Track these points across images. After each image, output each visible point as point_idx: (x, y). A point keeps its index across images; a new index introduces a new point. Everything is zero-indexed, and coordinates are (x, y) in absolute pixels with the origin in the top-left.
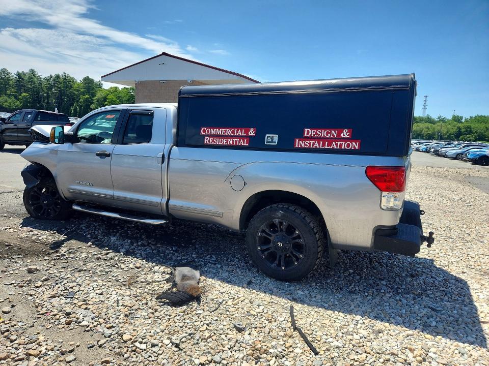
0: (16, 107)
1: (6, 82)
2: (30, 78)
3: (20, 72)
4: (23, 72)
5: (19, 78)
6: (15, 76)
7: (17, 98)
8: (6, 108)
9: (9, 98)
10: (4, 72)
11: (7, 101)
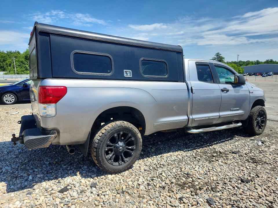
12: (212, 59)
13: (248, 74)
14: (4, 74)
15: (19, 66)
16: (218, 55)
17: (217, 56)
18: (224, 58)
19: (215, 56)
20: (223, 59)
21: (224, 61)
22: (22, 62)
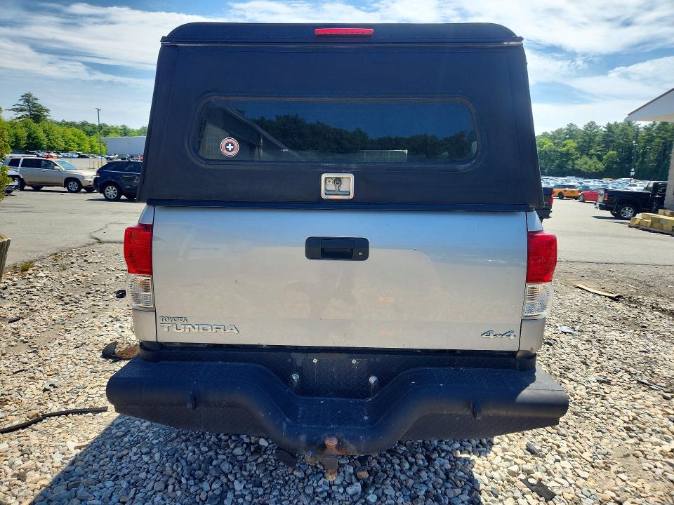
0: (596, 170)
1: (590, 139)
2: (623, 130)
3: (612, 123)
4: (616, 123)
5: (609, 131)
6: (604, 129)
7: (600, 158)
8: (583, 172)
9: (591, 158)
10: (590, 127)
11: (586, 163)
12: (13, 110)
13: (117, 155)
16: (27, 98)
17: (28, 101)
18: (47, 110)
19: (22, 103)
20: (45, 114)
21: (48, 117)
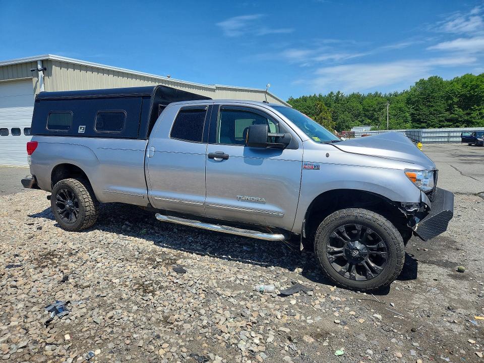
14: (371, 130)
15: (395, 115)
22: (400, 109)
